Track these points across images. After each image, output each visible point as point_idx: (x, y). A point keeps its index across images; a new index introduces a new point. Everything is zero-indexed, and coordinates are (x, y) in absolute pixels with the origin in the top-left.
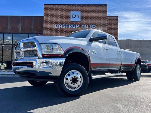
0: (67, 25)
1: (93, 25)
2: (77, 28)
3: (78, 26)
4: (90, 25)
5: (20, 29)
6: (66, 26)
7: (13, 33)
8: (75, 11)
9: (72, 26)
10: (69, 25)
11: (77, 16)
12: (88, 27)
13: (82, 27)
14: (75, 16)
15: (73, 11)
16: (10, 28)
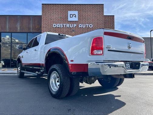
0: (65, 25)
1: (90, 25)
2: (74, 27)
3: (76, 26)
4: (87, 25)
5: (19, 28)
6: (63, 25)
7: (11, 33)
8: (73, 10)
9: (70, 26)
10: (67, 25)
11: (74, 16)
12: (85, 27)
13: (79, 27)
14: (73, 15)
15: (70, 10)
16: (9, 28)
